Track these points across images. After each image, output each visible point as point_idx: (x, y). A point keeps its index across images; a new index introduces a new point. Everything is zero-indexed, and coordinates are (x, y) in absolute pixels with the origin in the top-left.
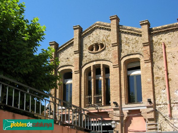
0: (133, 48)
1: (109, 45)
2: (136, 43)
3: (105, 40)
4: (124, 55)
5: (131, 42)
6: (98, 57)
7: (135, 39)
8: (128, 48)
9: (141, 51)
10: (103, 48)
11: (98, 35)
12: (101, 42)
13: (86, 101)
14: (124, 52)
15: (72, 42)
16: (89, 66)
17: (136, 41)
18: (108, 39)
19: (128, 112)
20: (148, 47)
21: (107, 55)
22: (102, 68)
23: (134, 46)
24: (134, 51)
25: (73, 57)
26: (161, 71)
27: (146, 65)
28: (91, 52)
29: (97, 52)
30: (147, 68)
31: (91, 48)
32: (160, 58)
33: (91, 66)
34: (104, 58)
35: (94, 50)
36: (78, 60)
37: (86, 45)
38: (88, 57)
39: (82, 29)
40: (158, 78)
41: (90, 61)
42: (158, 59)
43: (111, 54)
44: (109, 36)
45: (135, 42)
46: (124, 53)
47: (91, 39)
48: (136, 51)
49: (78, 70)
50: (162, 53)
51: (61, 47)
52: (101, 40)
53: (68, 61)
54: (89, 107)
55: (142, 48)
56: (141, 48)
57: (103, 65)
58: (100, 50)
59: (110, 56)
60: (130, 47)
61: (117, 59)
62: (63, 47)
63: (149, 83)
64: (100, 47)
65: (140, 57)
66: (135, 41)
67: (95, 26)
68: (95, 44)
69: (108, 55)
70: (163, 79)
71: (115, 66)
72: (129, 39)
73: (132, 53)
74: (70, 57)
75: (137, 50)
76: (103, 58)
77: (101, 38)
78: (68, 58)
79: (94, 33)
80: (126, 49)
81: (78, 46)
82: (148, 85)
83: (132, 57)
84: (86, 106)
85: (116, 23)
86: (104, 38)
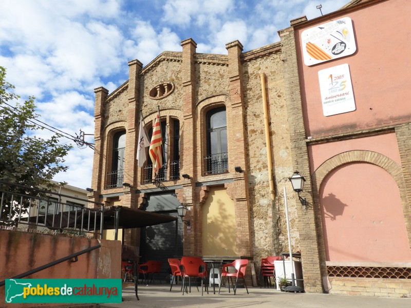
0: (215, 87)
1: (180, 85)
2: (220, 79)
3: (174, 78)
4: (202, 99)
5: (213, 77)
6: (164, 104)
7: (219, 71)
8: (208, 87)
9: (227, 91)
10: (171, 91)
11: (164, 71)
12: (168, 83)
13: (144, 176)
14: (201, 94)
15: (126, 85)
16: (150, 120)
17: (221, 75)
18: (178, 76)
19: (206, 189)
20: (238, 83)
21: (176, 101)
22: (168, 121)
23: (217, 83)
24: (217, 92)
25: (127, 109)
26: (259, 119)
27: (234, 112)
28: (154, 98)
29: (162, 97)
30: (236, 116)
31: (153, 93)
32: (258, 99)
33: (152, 121)
34: (172, 105)
35: (158, 95)
36: (134, 113)
37: (147, 88)
38: (149, 107)
39: (142, 65)
40: (254, 131)
41: (151, 112)
42: (254, 101)
43: (182, 99)
44: (180, 71)
45: (218, 77)
46: (201, 96)
47: (154, 78)
48: (220, 92)
49: (134, 127)
50: (261, 90)
51: (112, 94)
52: (169, 79)
53: (121, 114)
54: (148, 182)
55: (229, 86)
56: (227, 87)
57: (170, 116)
58: (166, 94)
59: (180, 103)
60: (212, 85)
61: (190, 106)
62: (114, 95)
63: (238, 140)
64: (166, 89)
65: (226, 101)
66: (218, 75)
67: (160, 58)
68: (160, 85)
69: (178, 101)
70: (262, 132)
71: (187, 117)
72: (210, 73)
73: (214, 94)
74: (124, 109)
75: (221, 90)
76: (170, 107)
77: (169, 75)
78: (120, 111)
79: (159, 68)
80: (204, 89)
81: (134, 90)
82: (238, 143)
83: (213, 100)
84: (144, 182)
85: (190, 51)
86: (173, 75)
